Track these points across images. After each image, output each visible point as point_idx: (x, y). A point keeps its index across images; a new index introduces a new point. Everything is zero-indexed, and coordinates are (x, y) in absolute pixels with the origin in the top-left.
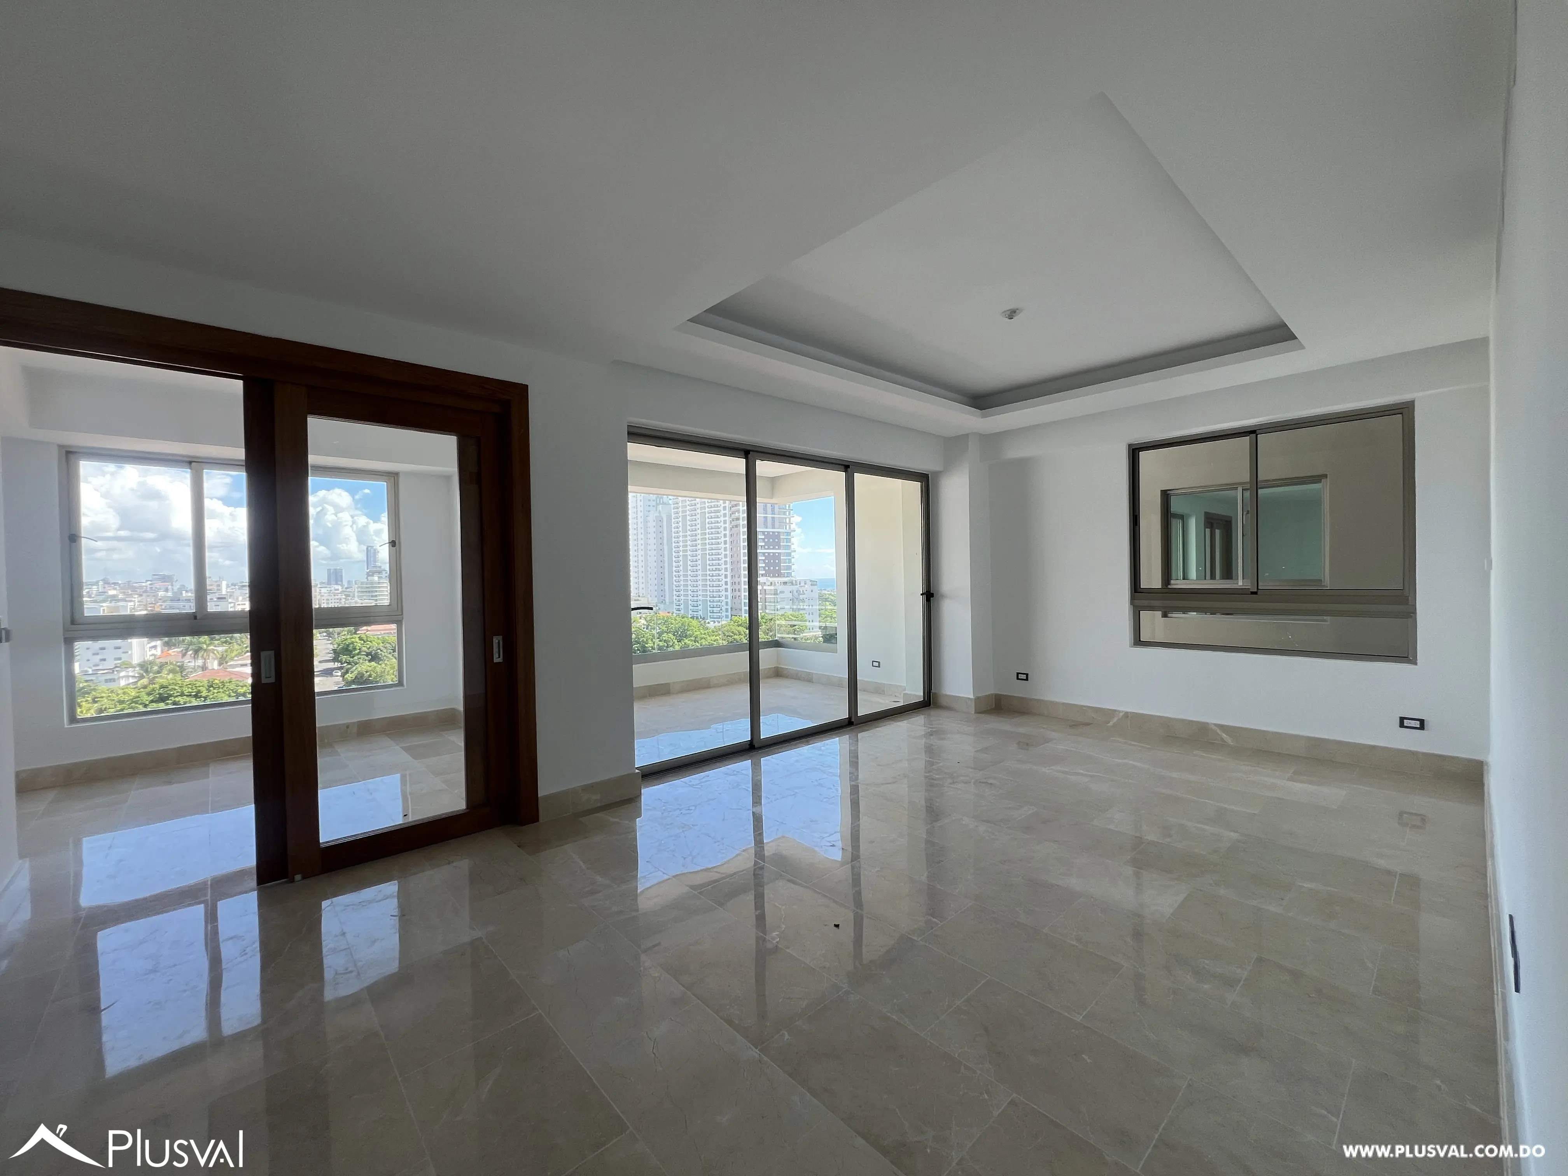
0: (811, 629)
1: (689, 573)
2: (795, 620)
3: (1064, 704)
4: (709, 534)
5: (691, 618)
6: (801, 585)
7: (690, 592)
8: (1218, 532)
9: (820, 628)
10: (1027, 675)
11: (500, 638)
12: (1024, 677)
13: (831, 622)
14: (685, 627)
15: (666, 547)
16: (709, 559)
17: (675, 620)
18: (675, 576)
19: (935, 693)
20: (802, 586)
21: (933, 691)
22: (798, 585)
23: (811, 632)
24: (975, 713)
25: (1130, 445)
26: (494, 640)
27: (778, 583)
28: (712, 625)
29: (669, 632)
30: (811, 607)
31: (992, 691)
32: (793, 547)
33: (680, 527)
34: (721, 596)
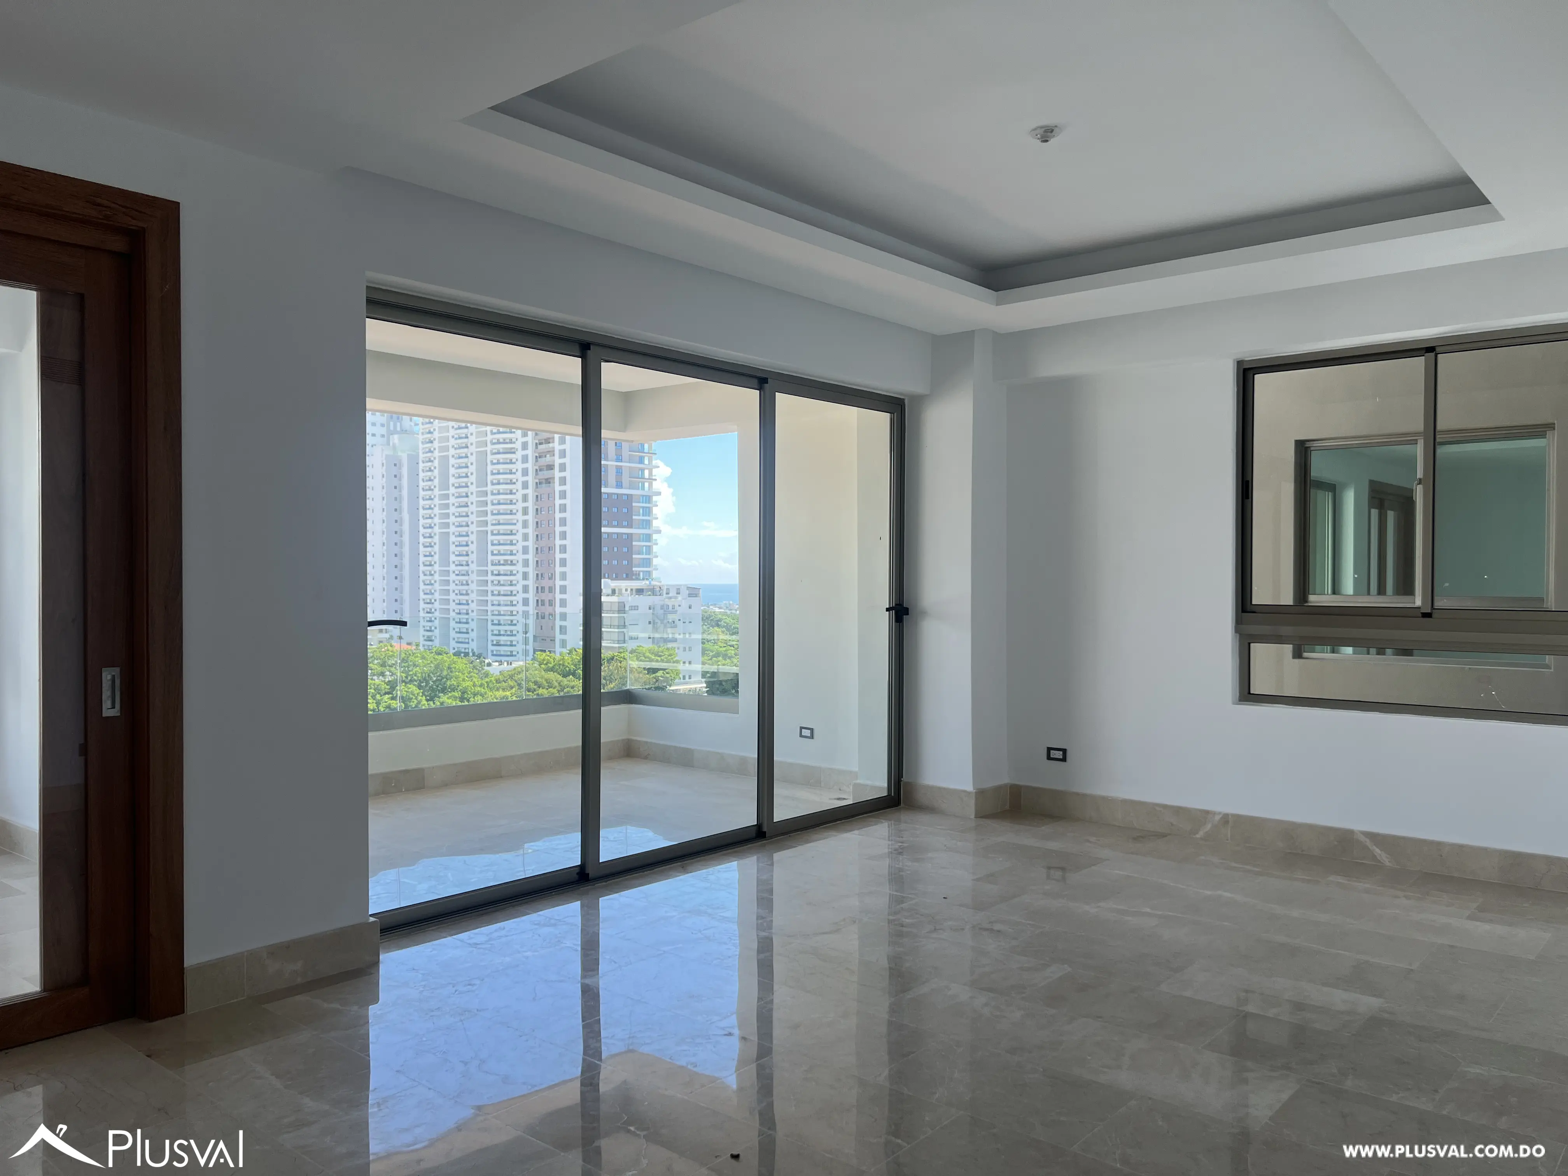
0: (687, 677)
1: (453, 567)
2: (657, 661)
3: (1125, 802)
4: (493, 494)
5: (455, 654)
6: (670, 595)
7: (453, 606)
8: (1391, 515)
9: (704, 674)
10: (1064, 751)
11: (116, 671)
12: (1059, 754)
13: (724, 665)
14: (442, 671)
15: (406, 516)
16: (492, 541)
17: (423, 658)
18: (423, 572)
19: (908, 784)
20: (670, 598)
21: (905, 779)
22: (665, 595)
23: (686, 683)
24: (975, 817)
25: (1239, 363)
26: (104, 675)
27: (626, 590)
28: (495, 669)
29: (411, 681)
30: (687, 636)
31: (1005, 779)
32: (655, 523)
33: (435, 477)
34: (514, 613)
